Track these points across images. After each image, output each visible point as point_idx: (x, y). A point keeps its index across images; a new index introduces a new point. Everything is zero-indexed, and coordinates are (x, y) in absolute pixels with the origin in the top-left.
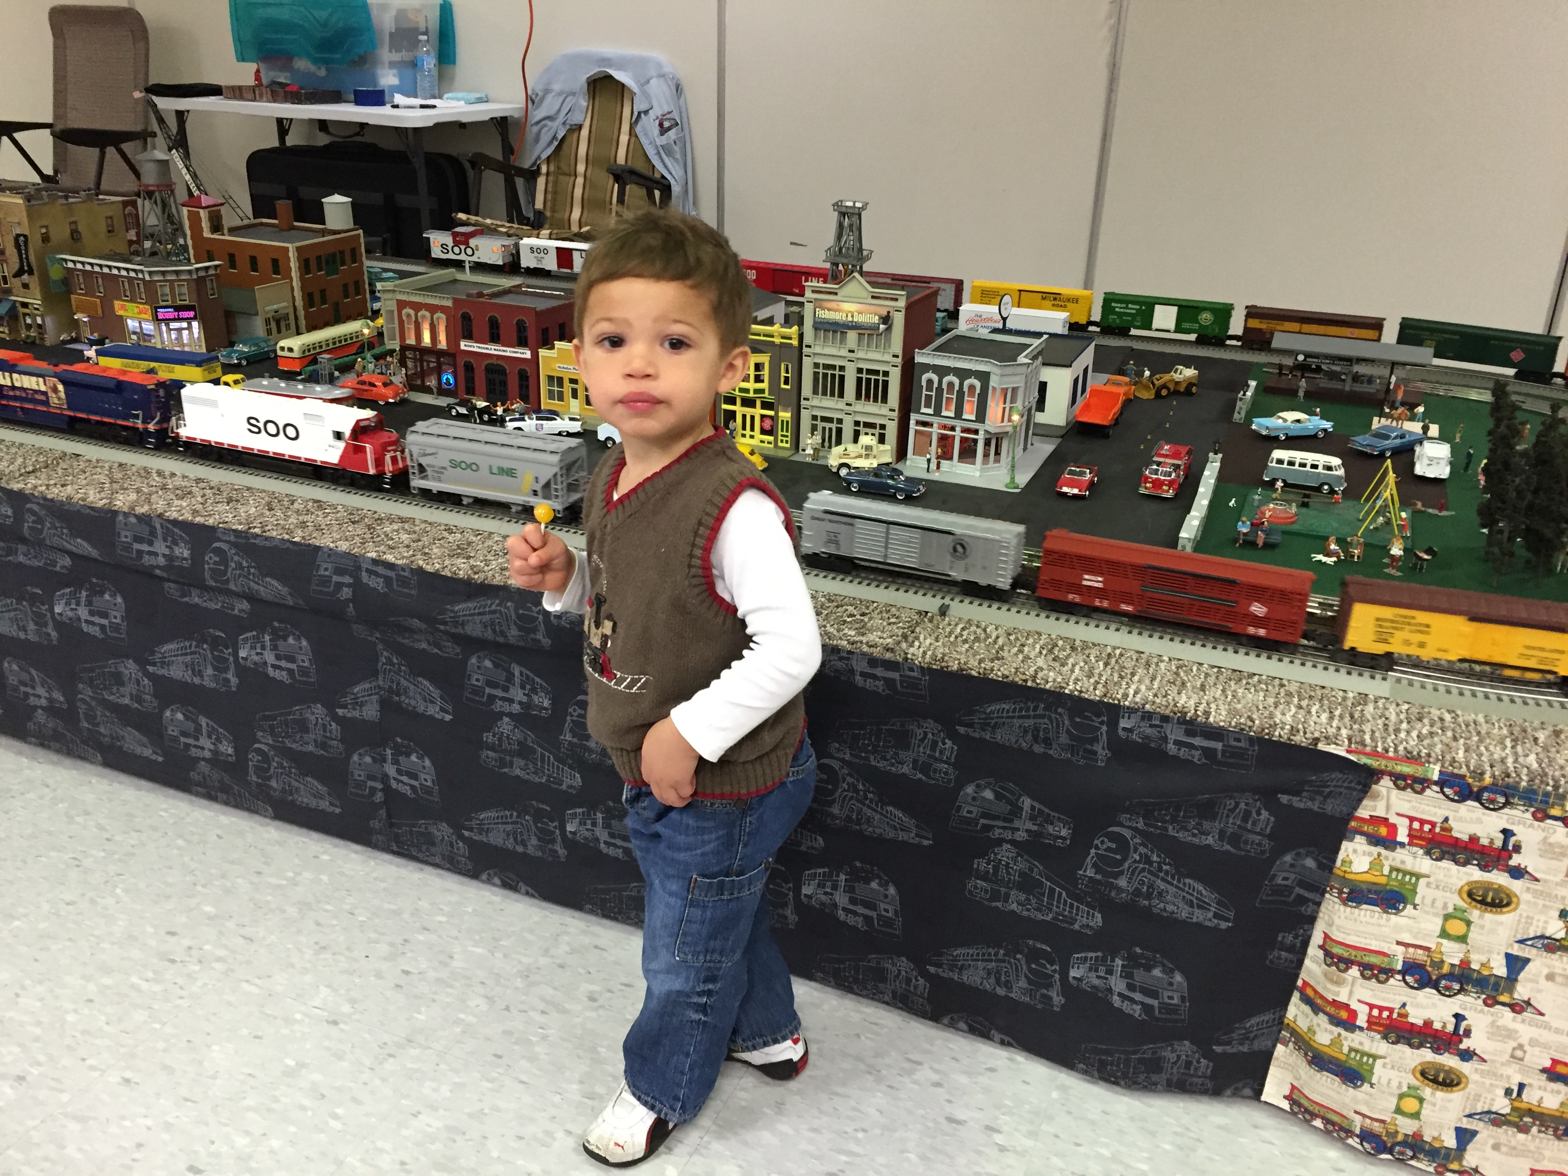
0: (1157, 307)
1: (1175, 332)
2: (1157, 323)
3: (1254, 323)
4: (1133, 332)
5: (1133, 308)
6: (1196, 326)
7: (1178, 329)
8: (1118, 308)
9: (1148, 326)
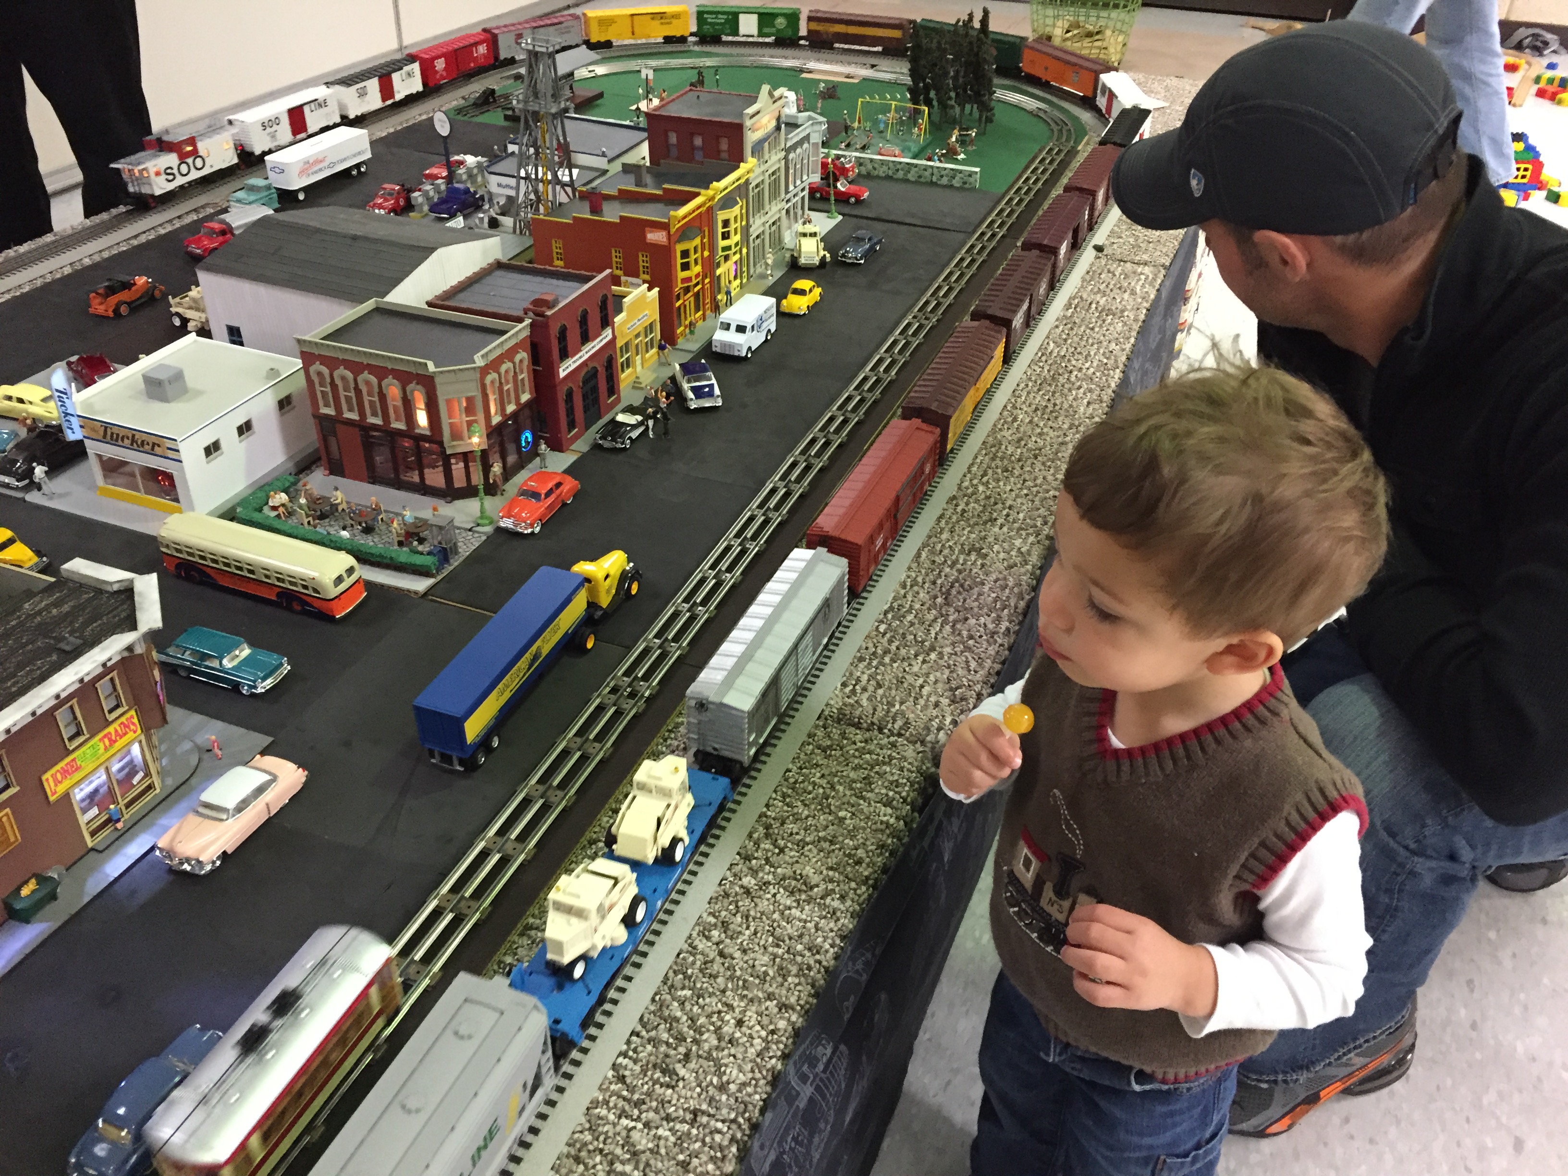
0: (741, 16)
1: (759, 36)
2: (743, 30)
3: (814, 26)
4: (725, 38)
5: (722, 19)
6: (773, 30)
7: (761, 34)
8: (710, 18)
9: (735, 32)
